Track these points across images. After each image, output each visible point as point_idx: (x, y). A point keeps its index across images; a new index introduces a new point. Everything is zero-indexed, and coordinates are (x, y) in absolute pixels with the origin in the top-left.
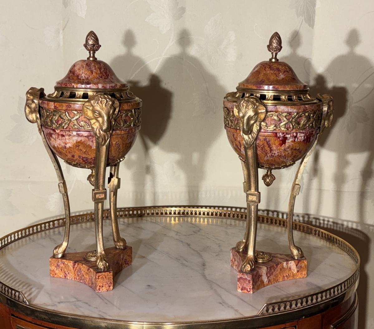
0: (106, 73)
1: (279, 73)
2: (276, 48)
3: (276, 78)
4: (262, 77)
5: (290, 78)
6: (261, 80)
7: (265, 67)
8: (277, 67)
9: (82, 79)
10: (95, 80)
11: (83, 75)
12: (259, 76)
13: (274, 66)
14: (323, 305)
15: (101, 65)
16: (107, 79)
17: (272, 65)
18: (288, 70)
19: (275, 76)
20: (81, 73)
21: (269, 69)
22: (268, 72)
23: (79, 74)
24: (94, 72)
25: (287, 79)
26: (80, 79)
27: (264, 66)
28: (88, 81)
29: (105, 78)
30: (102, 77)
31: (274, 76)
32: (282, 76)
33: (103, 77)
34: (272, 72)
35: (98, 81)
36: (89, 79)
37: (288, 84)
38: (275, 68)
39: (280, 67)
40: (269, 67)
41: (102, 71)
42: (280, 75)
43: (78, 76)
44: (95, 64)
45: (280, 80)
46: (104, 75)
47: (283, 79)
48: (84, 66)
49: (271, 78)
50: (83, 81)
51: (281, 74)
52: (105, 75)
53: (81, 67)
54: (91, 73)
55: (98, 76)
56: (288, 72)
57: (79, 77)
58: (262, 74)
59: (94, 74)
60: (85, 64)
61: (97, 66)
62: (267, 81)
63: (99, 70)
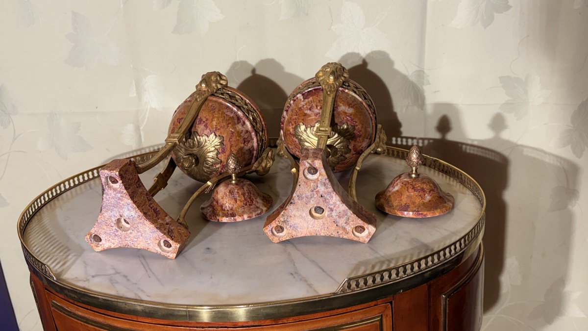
0: (250, 198)
1: (425, 195)
2: (417, 164)
3: (423, 201)
4: (406, 199)
5: (437, 198)
6: (406, 204)
7: (407, 188)
8: (422, 187)
9: (226, 209)
10: (240, 209)
11: (227, 205)
12: (402, 198)
13: (418, 186)
14: (429, 273)
15: (245, 189)
16: (251, 205)
17: (415, 185)
18: (433, 188)
19: (421, 198)
20: (225, 202)
21: (413, 190)
22: (412, 194)
23: (223, 204)
24: (238, 200)
25: (434, 200)
26: (224, 210)
27: (405, 185)
28: (232, 211)
29: (249, 205)
30: (246, 205)
31: (419, 199)
32: (428, 198)
33: (248, 203)
34: (416, 193)
35: (243, 210)
36: (233, 209)
37: (436, 209)
38: (419, 188)
39: (425, 187)
40: (412, 187)
41: (246, 197)
42: (426, 197)
43: (222, 206)
44: (238, 190)
45: (426, 203)
46: (248, 202)
47: (430, 201)
48: (228, 194)
49: (416, 201)
50: (227, 213)
51: (426, 195)
52: (250, 201)
53: (225, 195)
54: (234, 202)
55: (242, 203)
56: (433, 190)
57: (224, 208)
58: (405, 196)
59: (238, 202)
60: (228, 191)
61: (240, 193)
62: (412, 206)
63: (242, 196)
